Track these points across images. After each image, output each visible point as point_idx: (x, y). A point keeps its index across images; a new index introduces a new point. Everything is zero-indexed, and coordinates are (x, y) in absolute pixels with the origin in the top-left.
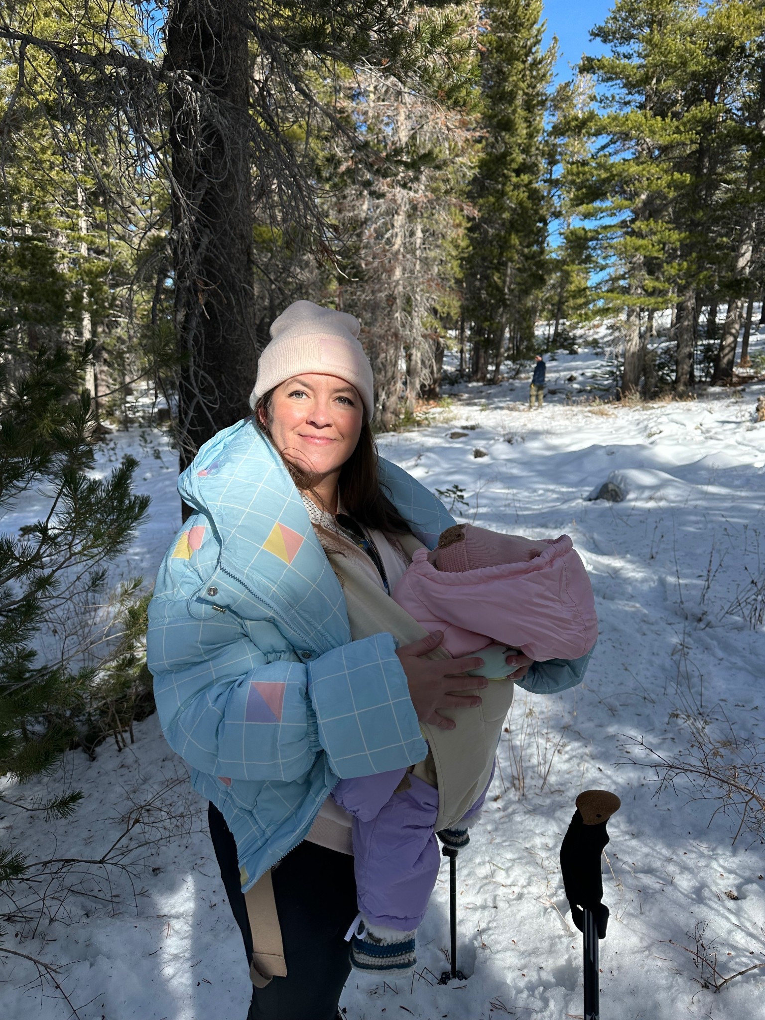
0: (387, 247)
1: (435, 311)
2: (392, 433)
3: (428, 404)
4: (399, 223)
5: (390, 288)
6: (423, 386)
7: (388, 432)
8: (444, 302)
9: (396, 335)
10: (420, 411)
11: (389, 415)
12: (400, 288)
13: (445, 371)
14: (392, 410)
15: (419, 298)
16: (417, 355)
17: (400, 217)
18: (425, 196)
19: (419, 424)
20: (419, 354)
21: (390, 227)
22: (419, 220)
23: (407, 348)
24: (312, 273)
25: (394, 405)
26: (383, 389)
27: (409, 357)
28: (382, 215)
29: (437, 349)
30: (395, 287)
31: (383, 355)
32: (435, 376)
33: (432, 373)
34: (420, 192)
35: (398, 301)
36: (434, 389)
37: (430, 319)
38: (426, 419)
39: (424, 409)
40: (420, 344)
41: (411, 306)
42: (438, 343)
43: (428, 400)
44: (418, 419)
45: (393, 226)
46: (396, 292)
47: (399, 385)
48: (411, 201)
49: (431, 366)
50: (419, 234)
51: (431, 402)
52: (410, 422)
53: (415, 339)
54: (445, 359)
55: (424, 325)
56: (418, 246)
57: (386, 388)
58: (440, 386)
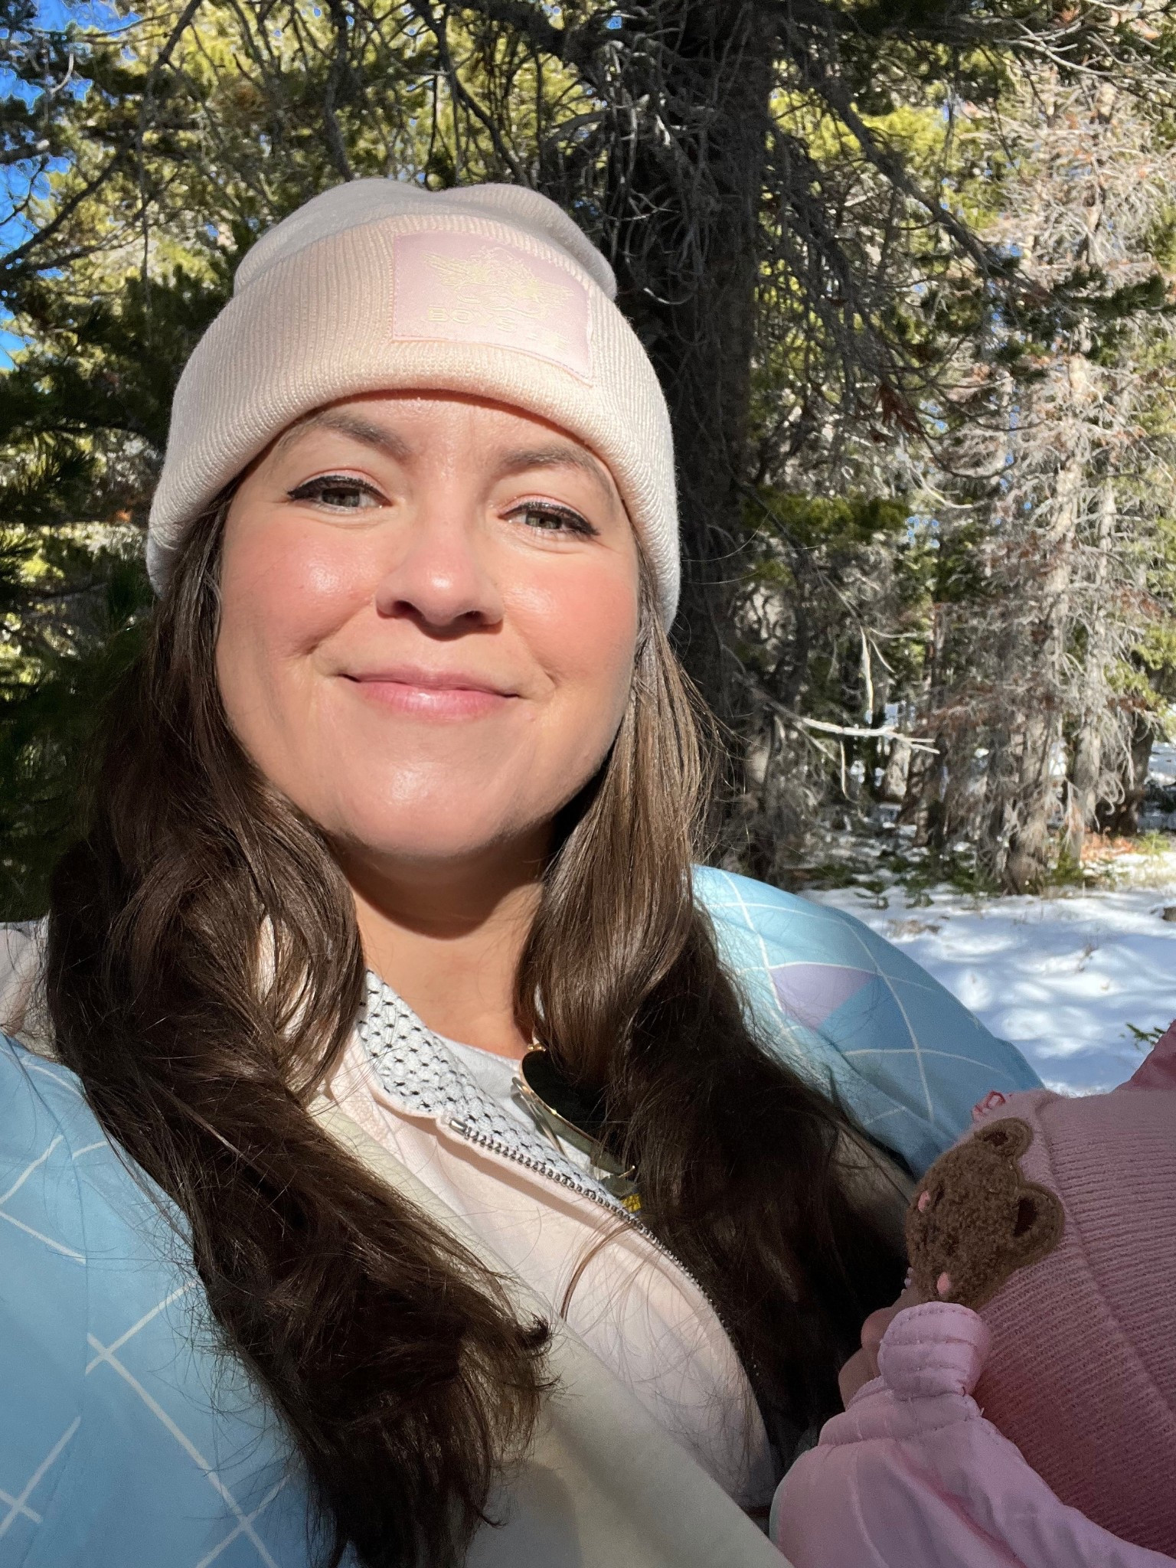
0: (1040, 531)
1: (1137, 660)
2: (1029, 897)
3: (1113, 845)
4: (1069, 486)
5: (1040, 609)
6: (1102, 806)
7: (1019, 893)
8: (1158, 640)
9: (1049, 699)
10: (1093, 856)
11: (1025, 860)
12: (1063, 609)
13: (1152, 784)
14: (1032, 850)
15: (1102, 631)
16: (1092, 744)
17: (1071, 476)
18: (1128, 434)
19: (1090, 883)
20: (1097, 743)
21: (1048, 493)
22: (1110, 482)
23: (1071, 725)
24: (883, 582)
25: (1038, 839)
26: (1014, 806)
27: (1074, 747)
28: (1032, 472)
29: (1138, 732)
30: (1052, 606)
31: (1018, 739)
32: (1132, 787)
33: (1125, 781)
34: (1116, 428)
35: (1056, 632)
36: (1128, 813)
37: (1124, 671)
38: (1108, 874)
39: (1103, 853)
40: (1100, 718)
41: (1083, 646)
42: (1141, 722)
43: (1111, 836)
44: (1088, 872)
45: (1054, 492)
46: (1053, 616)
47: (1051, 799)
48: (1096, 444)
49: (1121, 768)
50: (1109, 506)
51: (1120, 841)
52: (1070, 877)
53: (1088, 710)
54: (1152, 759)
55: (1112, 681)
56: (1104, 531)
57: (1020, 804)
58: (1141, 810)
